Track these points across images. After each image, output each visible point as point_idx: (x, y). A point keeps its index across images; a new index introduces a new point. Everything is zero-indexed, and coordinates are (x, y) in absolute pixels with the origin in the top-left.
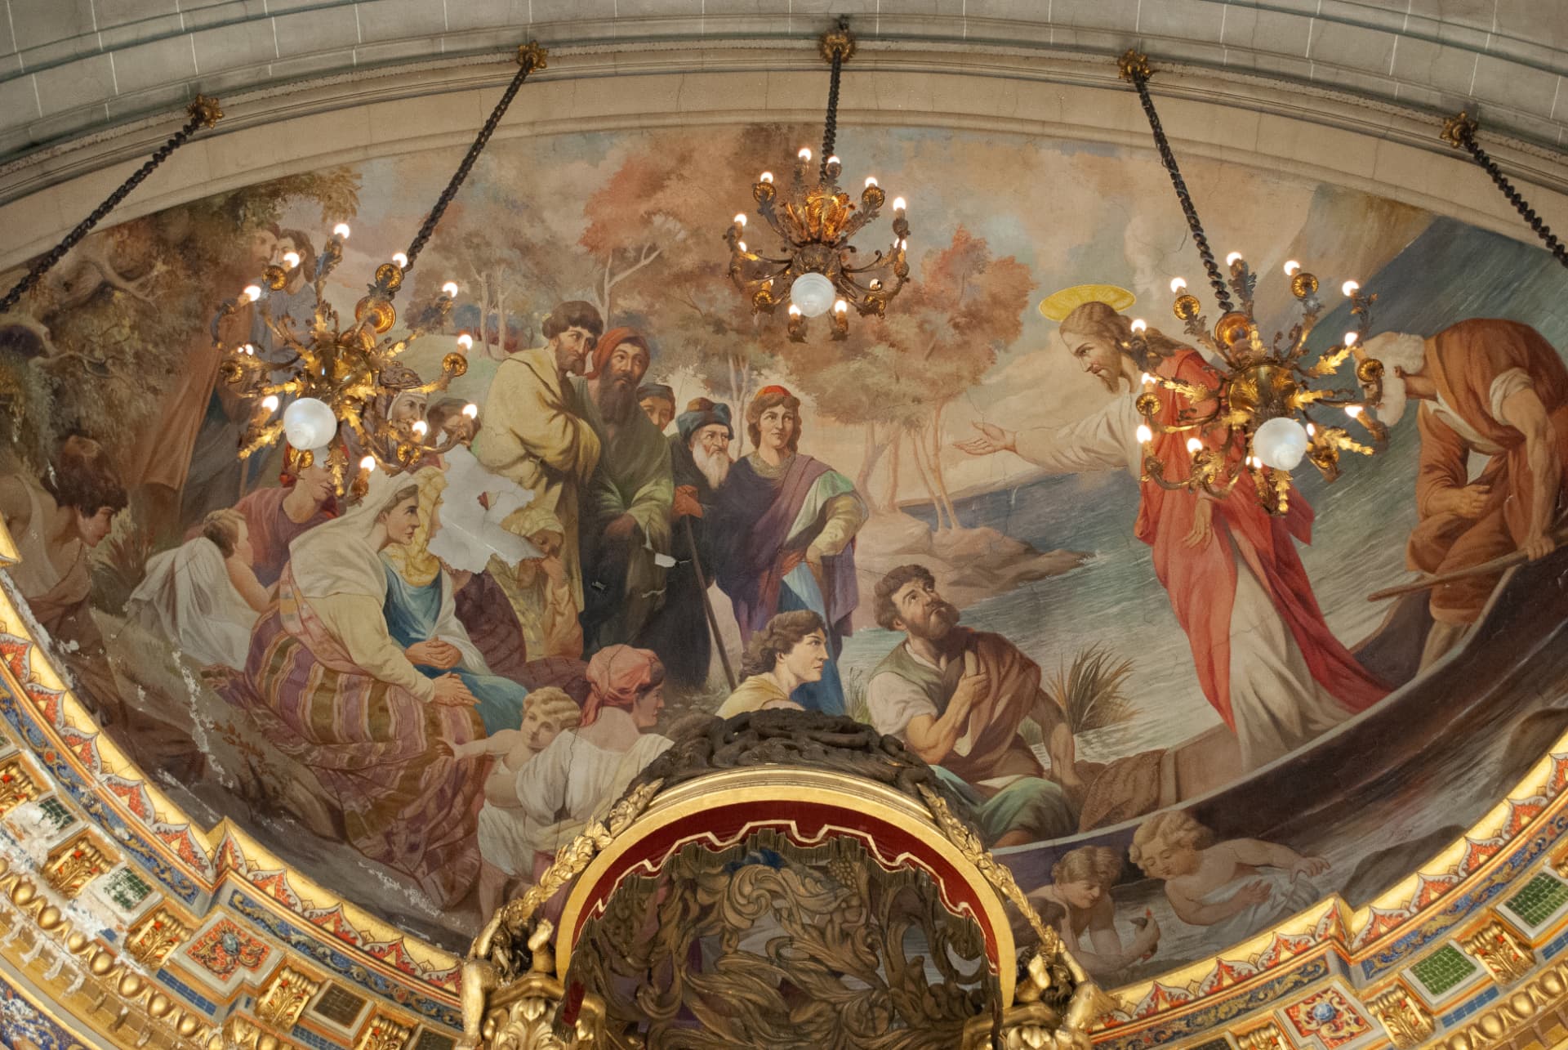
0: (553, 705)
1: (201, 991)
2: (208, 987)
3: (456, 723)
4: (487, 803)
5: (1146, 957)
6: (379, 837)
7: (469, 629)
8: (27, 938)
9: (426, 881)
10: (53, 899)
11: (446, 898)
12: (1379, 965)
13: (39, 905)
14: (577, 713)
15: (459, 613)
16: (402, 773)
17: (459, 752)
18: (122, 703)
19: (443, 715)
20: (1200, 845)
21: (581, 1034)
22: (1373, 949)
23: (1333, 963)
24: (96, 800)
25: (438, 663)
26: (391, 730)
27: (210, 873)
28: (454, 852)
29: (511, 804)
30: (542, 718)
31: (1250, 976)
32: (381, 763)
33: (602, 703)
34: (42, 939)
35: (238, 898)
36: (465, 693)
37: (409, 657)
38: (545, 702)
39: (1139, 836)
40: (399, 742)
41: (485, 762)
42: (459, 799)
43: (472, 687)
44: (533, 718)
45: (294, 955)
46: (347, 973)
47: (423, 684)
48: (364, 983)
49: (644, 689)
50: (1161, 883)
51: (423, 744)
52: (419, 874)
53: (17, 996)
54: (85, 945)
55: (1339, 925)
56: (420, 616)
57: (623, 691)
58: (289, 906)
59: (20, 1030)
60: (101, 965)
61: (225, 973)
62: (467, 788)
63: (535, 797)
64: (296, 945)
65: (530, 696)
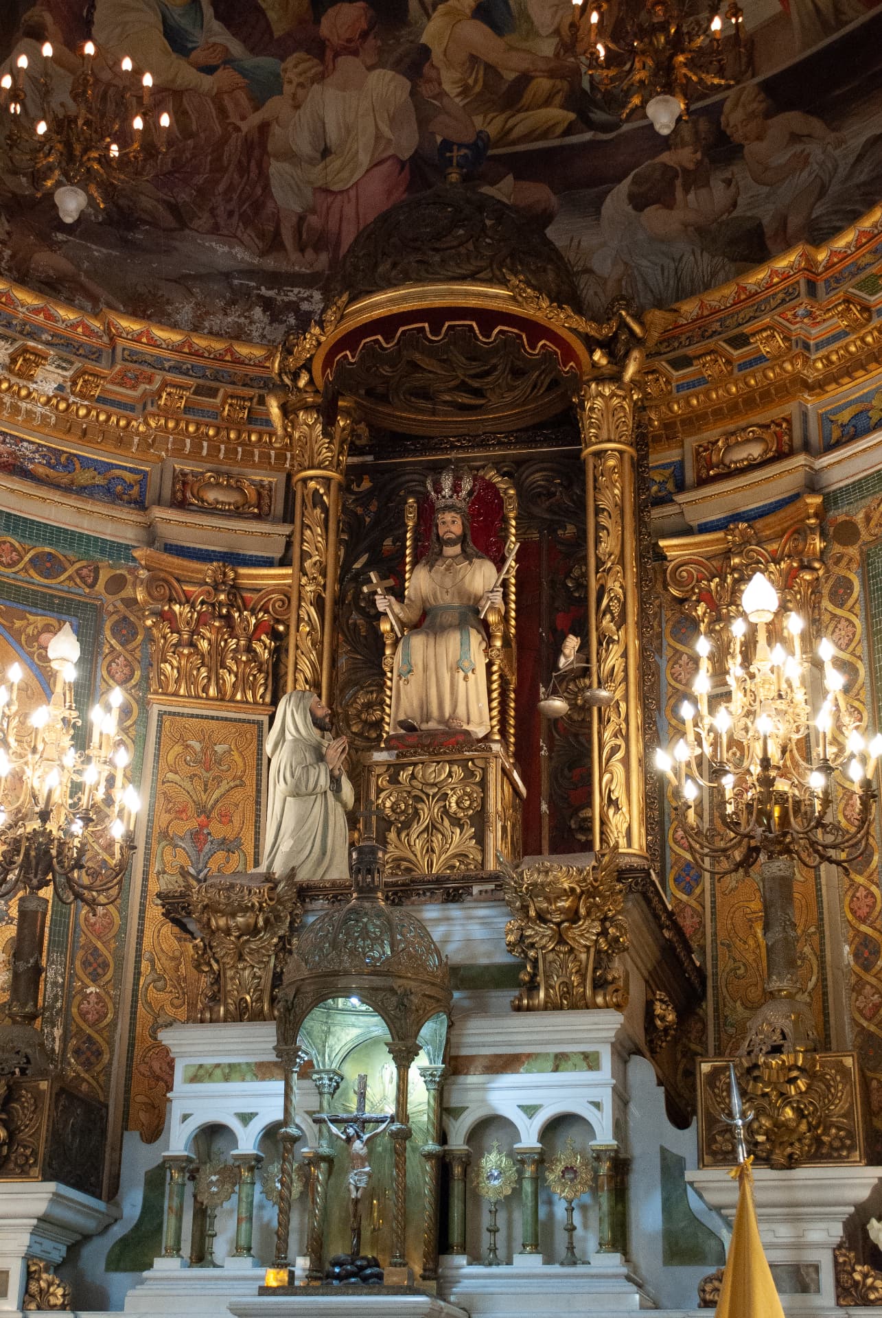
0: (301, 67)
1: (124, 400)
2: (127, 396)
3: (237, 104)
4: (272, 160)
5: (730, 213)
6: (206, 215)
7: (228, 26)
8: (16, 410)
9: (246, 238)
10: (22, 382)
11: (261, 245)
12: (834, 285)
13: (15, 388)
14: (321, 68)
15: (218, 16)
16: (209, 158)
17: (244, 126)
18: (15, 195)
19: (227, 102)
20: (768, 115)
21: (342, 424)
22: (830, 273)
23: (803, 288)
24: (25, 325)
25: (213, 62)
26: (194, 127)
27: (105, 339)
28: (258, 207)
29: (290, 156)
30: (296, 80)
31: (757, 293)
32: (194, 156)
33: (337, 55)
34: (24, 405)
35: (126, 352)
36: (238, 78)
37: (191, 64)
38: (296, 66)
39: (728, 106)
40: (202, 135)
41: (264, 128)
42: (253, 163)
43: (242, 72)
44: (290, 82)
45: (169, 377)
46: (204, 376)
47: (207, 82)
48: (216, 379)
49: (364, 35)
50: (741, 147)
51: (218, 129)
52: (239, 234)
53: (23, 440)
54: (49, 400)
55: (808, 260)
56: (190, 28)
57: (349, 41)
58: (158, 346)
59: (31, 460)
60: (62, 406)
61: (134, 387)
62: (257, 153)
63: (303, 144)
64: (170, 370)
65: (283, 66)
